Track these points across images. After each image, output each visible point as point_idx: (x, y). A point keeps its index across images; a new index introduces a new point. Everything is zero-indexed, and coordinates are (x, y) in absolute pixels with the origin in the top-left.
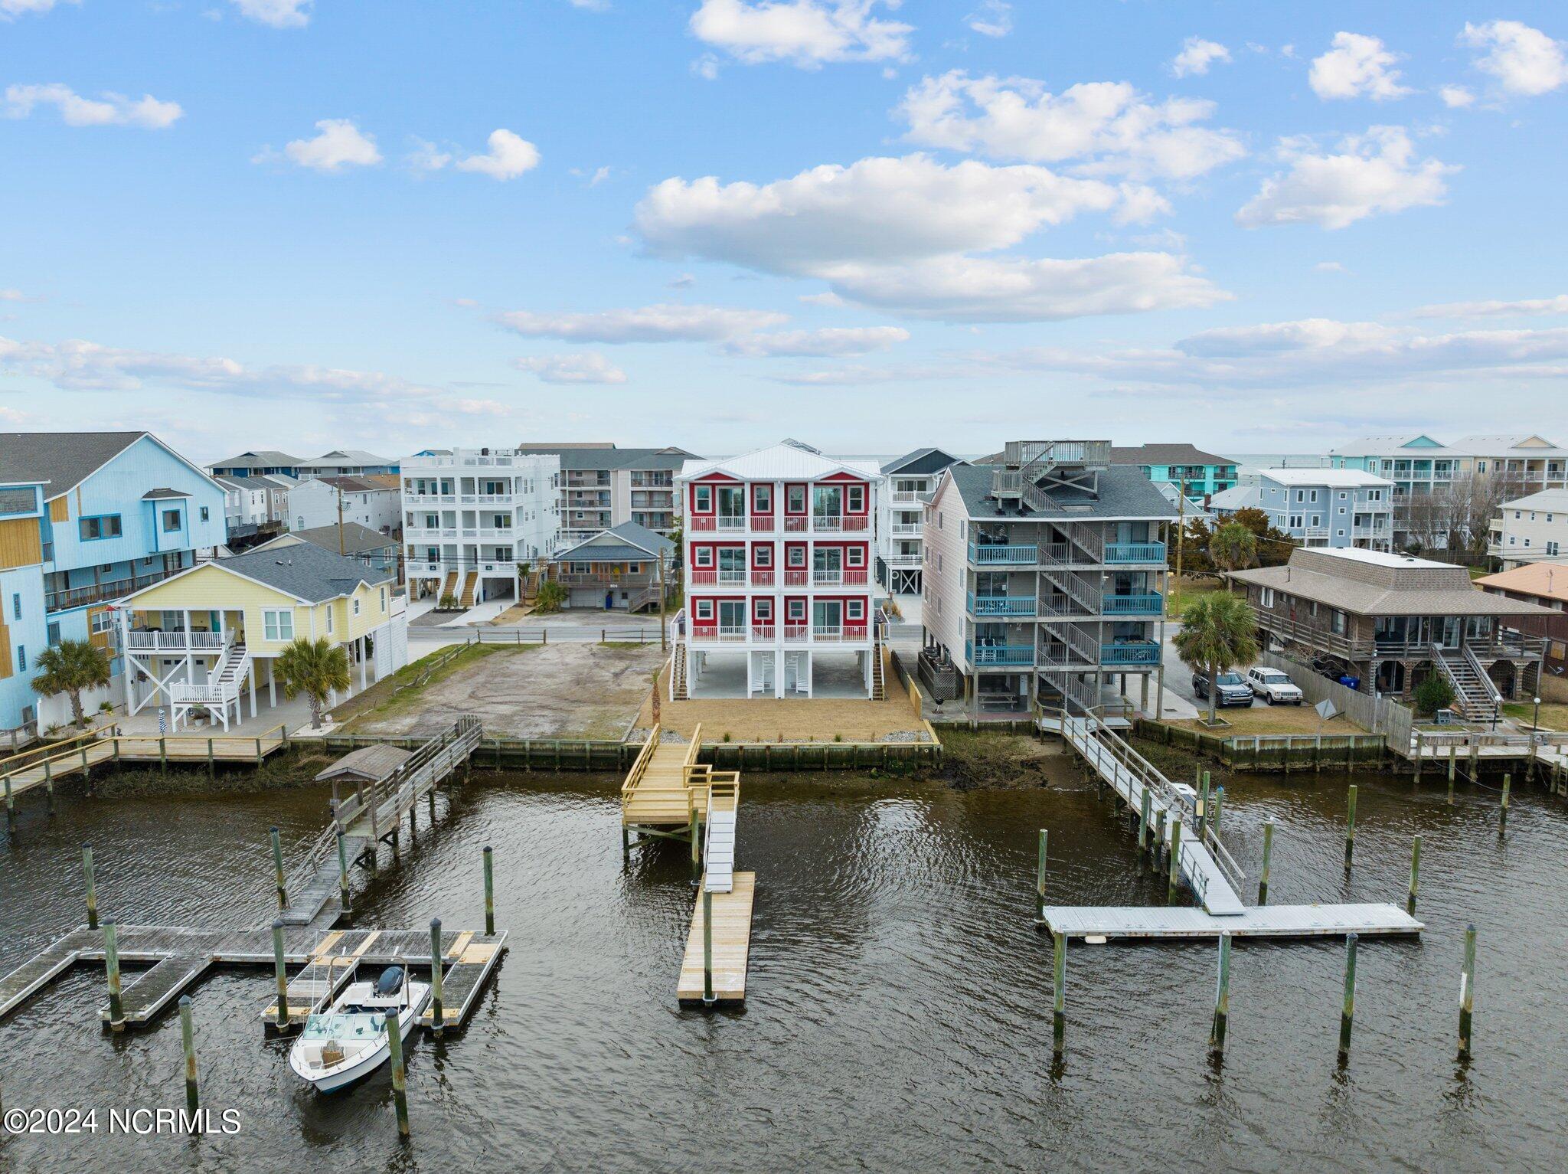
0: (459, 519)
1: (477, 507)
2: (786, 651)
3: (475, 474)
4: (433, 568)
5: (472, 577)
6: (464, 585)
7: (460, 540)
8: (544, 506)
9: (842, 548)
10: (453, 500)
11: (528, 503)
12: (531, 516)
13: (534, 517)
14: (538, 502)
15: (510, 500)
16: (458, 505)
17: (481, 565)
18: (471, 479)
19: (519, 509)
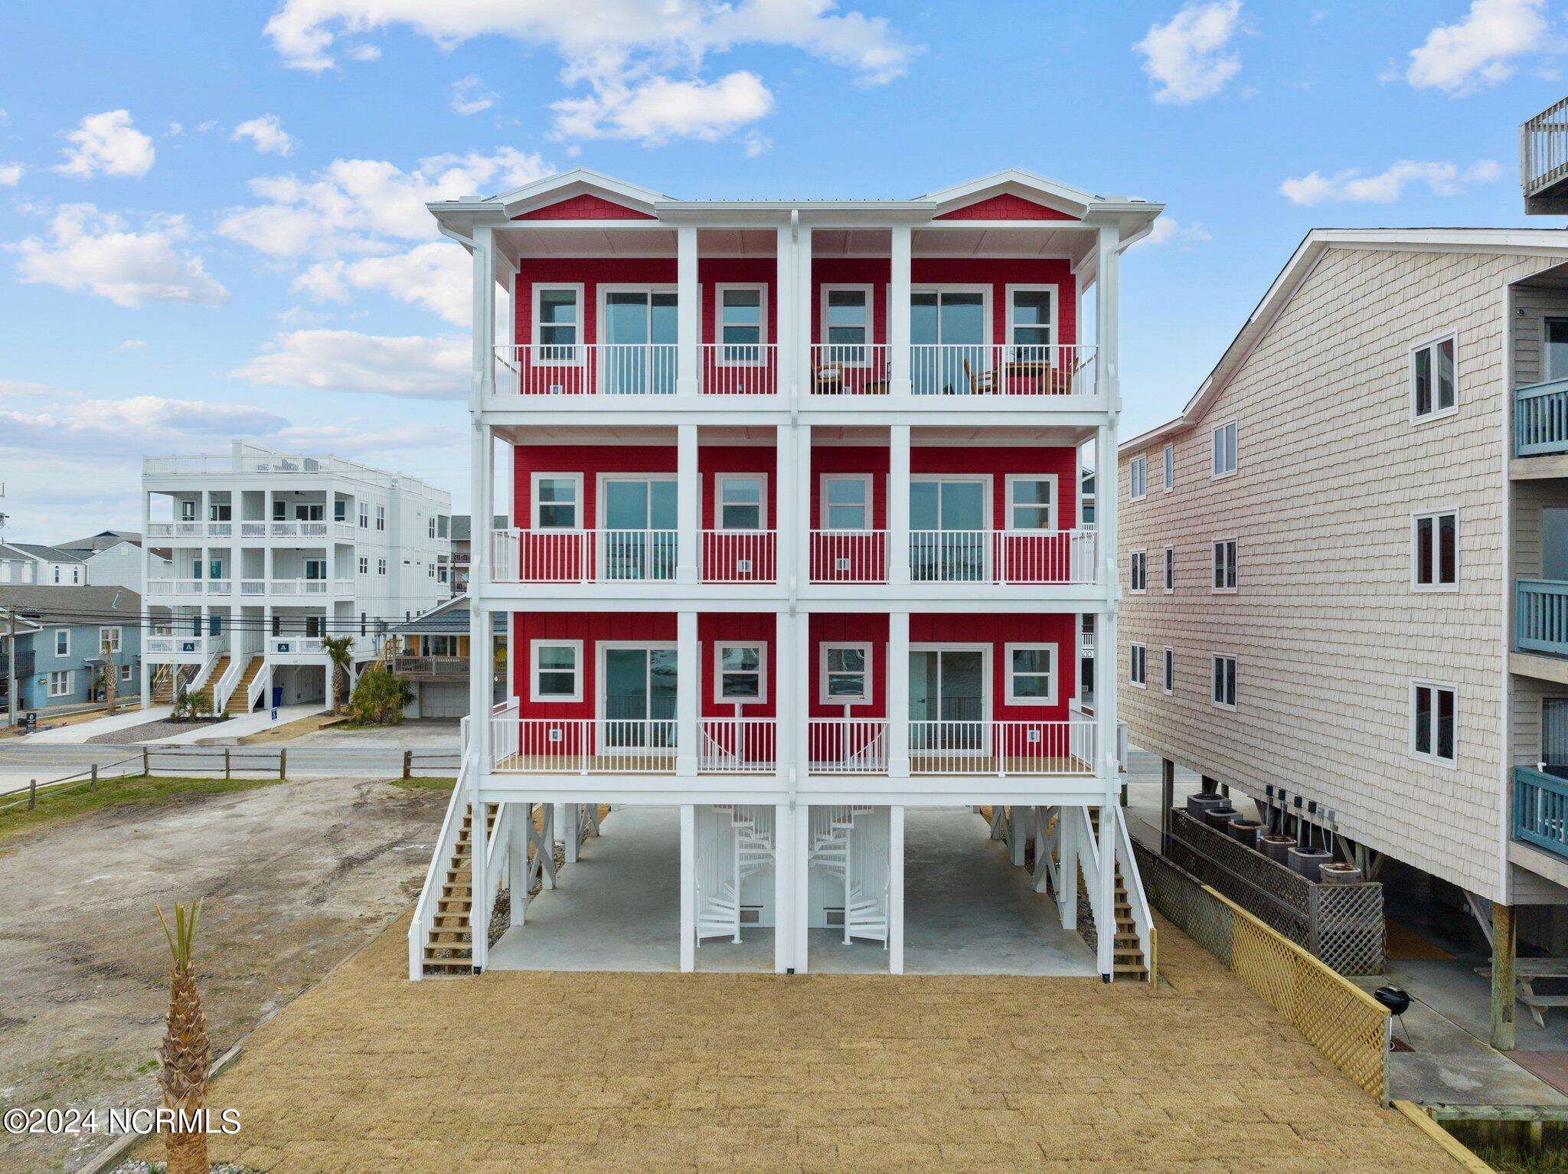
0: (237, 561)
1: (269, 542)
2: (813, 809)
3: (270, 485)
4: (189, 647)
5: (254, 663)
6: (239, 677)
7: (236, 601)
8: (404, 555)
9: (989, 479)
10: (228, 530)
11: (367, 543)
12: (373, 567)
13: (382, 571)
14: (394, 547)
15: (324, 530)
16: (236, 539)
17: (270, 641)
18: (260, 495)
19: (342, 549)
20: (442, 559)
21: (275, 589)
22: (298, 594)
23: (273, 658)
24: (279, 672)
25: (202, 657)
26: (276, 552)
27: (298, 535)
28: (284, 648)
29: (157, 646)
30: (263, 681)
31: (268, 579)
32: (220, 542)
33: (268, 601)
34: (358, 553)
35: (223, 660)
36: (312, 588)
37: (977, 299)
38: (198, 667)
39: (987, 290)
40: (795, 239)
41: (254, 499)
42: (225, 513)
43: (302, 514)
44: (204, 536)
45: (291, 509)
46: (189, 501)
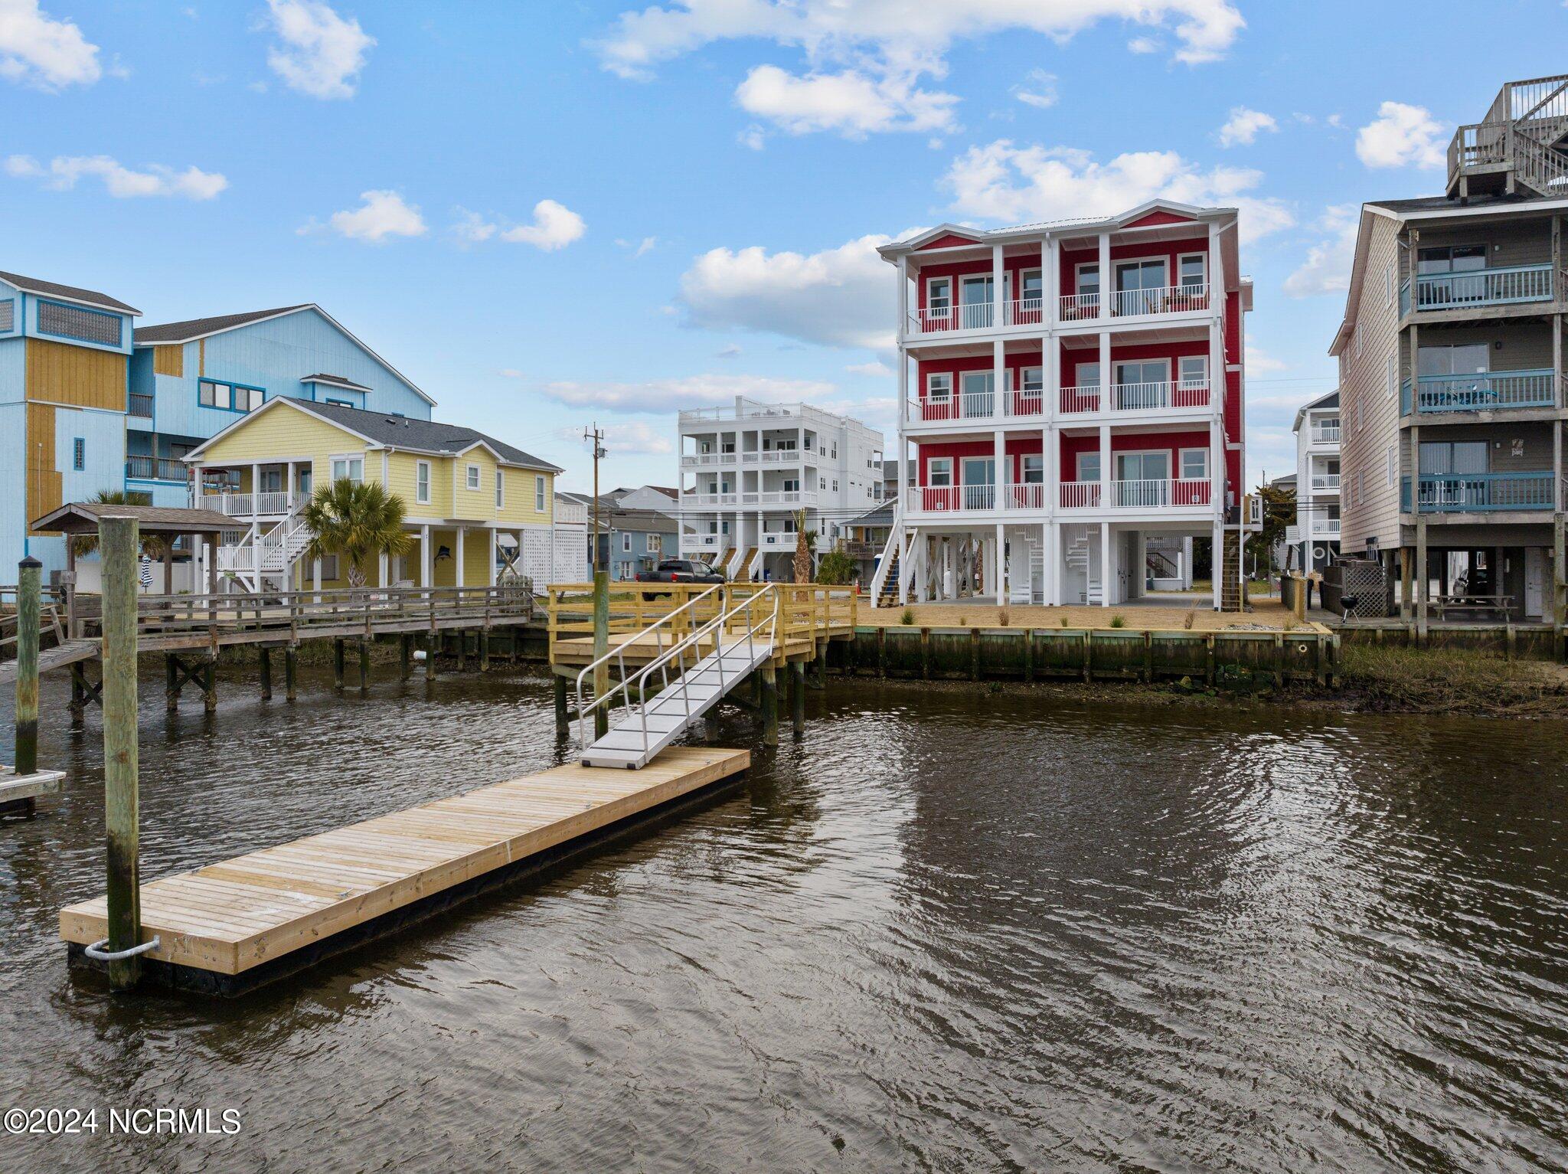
0: (740, 480)
1: (760, 466)
2: (1062, 525)
3: (760, 427)
4: (709, 541)
5: (751, 553)
6: (742, 561)
7: (740, 507)
8: (851, 478)
9: (1169, 360)
10: (734, 459)
11: (826, 467)
12: (829, 485)
13: (835, 489)
14: (843, 472)
15: (797, 457)
16: (739, 465)
17: (762, 536)
18: (755, 433)
19: (809, 470)
20: (877, 484)
21: (766, 499)
22: (780, 501)
23: (764, 547)
24: (768, 557)
25: (718, 548)
26: (765, 472)
27: (779, 461)
28: (771, 540)
29: (688, 541)
30: (757, 564)
31: (760, 492)
32: (729, 468)
33: (760, 507)
34: (819, 474)
35: (731, 551)
36: (788, 499)
37: (1161, 263)
38: (715, 555)
39: (1167, 258)
40: (1050, 246)
41: (750, 436)
42: (730, 448)
43: (781, 446)
44: (718, 464)
45: (773, 444)
46: (706, 441)
